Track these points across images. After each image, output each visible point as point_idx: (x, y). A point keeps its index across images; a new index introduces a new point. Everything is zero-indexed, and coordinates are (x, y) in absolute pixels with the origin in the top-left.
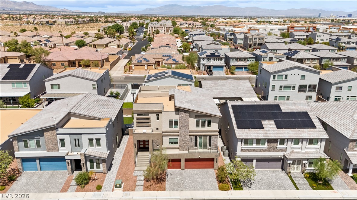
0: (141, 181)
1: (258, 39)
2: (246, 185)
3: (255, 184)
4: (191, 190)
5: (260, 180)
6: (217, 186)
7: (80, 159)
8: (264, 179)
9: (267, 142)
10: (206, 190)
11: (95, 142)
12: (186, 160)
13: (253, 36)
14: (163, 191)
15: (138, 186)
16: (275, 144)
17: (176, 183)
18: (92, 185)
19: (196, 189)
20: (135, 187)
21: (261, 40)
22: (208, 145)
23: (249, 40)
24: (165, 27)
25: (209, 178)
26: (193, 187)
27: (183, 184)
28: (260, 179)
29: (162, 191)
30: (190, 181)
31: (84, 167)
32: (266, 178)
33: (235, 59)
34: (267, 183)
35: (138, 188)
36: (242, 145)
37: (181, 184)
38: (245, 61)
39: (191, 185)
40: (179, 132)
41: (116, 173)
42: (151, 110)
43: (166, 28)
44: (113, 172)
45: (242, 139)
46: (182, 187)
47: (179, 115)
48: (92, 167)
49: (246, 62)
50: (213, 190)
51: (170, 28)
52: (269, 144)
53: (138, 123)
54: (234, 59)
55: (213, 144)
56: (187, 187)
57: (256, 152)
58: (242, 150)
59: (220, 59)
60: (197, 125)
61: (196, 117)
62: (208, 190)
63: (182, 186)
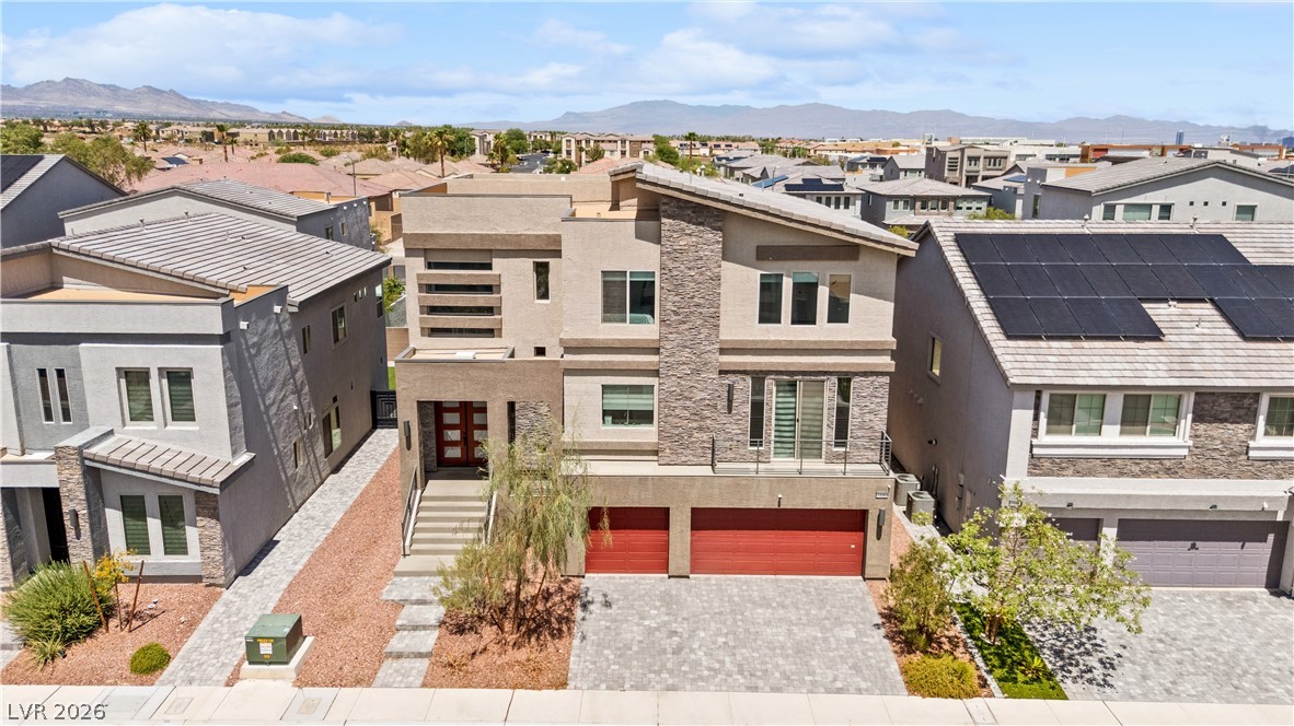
0: (423, 633)
1: (982, 159)
2: (1075, 671)
3: (1133, 663)
4: (732, 689)
5: (1160, 646)
6: (895, 667)
7: (58, 489)
8: (1184, 641)
9: (1190, 416)
10: (828, 691)
11: (158, 389)
12: (703, 519)
13: (962, 150)
14: (552, 692)
15: (399, 656)
16: (1241, 429)
17: (635, 648)
18: (116, 644)
19: (761, 683)
20: (381, 662)
21: (995, 165)
22: (829, 433)
23: (947, 164)
24: (623, 142)
25: (839, 622)
26: (741, 672)
27: (677, 651)
28: (1161, 641)
29: (545, 692)
30: (721, 640)
31: (78, 537)
32: (1192, 632)
33: (906, 203)
34: (1209, 659)
35: (396, 671)
36: (1035, 431)
37: (664, 651)
38: (946, 211)
39: (727, 659)
40: (656, 351)
41: (284, 586)
42: (503, 231)
43: (628, 143)
44: (266, 582)
45: (1038, 391)
46: (671, 672)
47: (658, 241)
48: (138, 543)
49: (950, 215)
50: (868, 691)
51: (644, 145)
52: (1202, 427)
53: (433, 310)
54: (901, 204)
55: (860, 428)
56: (706, 673)
57: (1122, 474)
58: (1038, 465)
59: (842, 200)
60: (769, 313)
61: (763, 254)
62: (840, 691)
63: (669, 665)
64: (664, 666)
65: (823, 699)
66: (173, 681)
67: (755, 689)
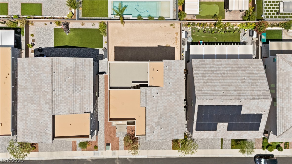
0: (122, 142)
4: (155, 149)
6: (172, 146)
10: (164, 149)
19: (158, 149)
26: (156, 147)
35: (121, 148)
50: (168, 149)
62: (165, 149)
64: (148, 146)
65: (163, 150)
66: (99, 150)
67: (157, 149)
